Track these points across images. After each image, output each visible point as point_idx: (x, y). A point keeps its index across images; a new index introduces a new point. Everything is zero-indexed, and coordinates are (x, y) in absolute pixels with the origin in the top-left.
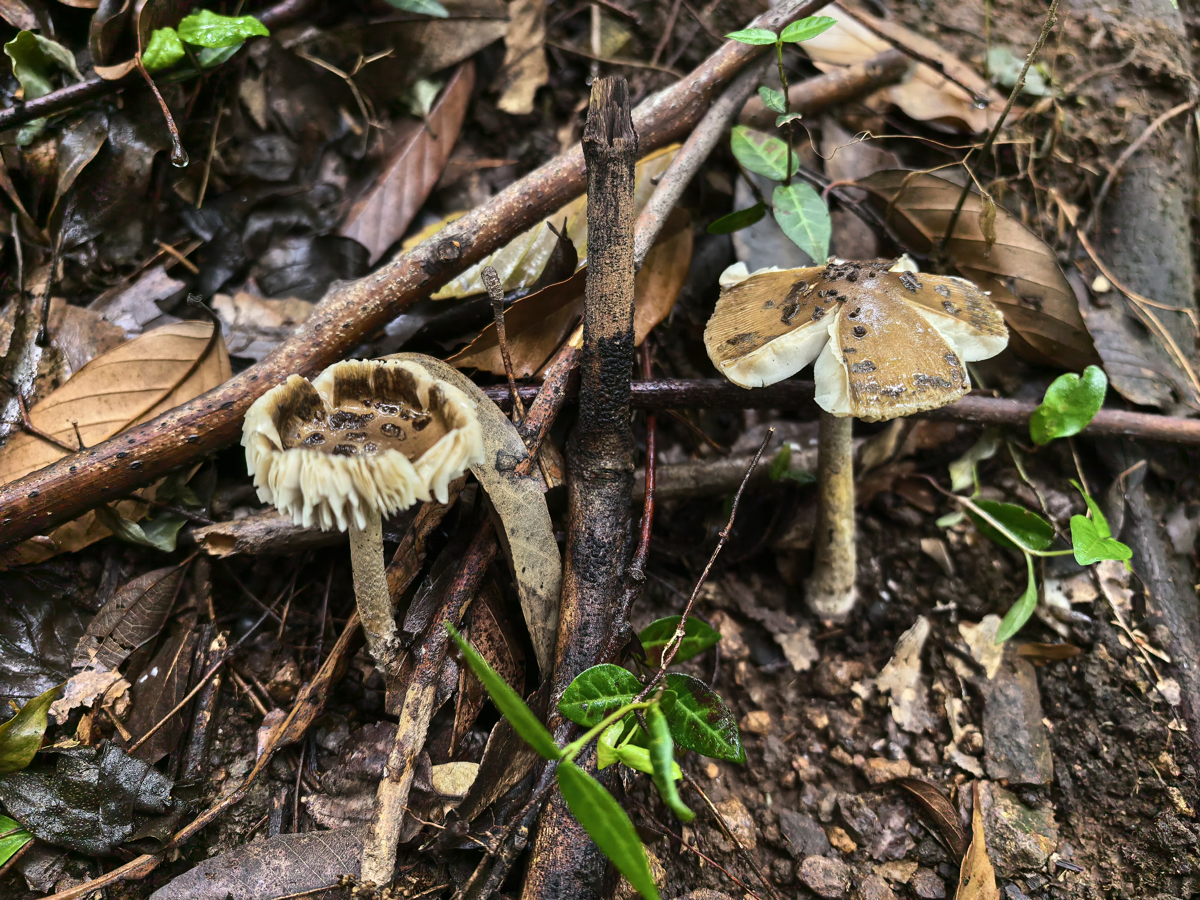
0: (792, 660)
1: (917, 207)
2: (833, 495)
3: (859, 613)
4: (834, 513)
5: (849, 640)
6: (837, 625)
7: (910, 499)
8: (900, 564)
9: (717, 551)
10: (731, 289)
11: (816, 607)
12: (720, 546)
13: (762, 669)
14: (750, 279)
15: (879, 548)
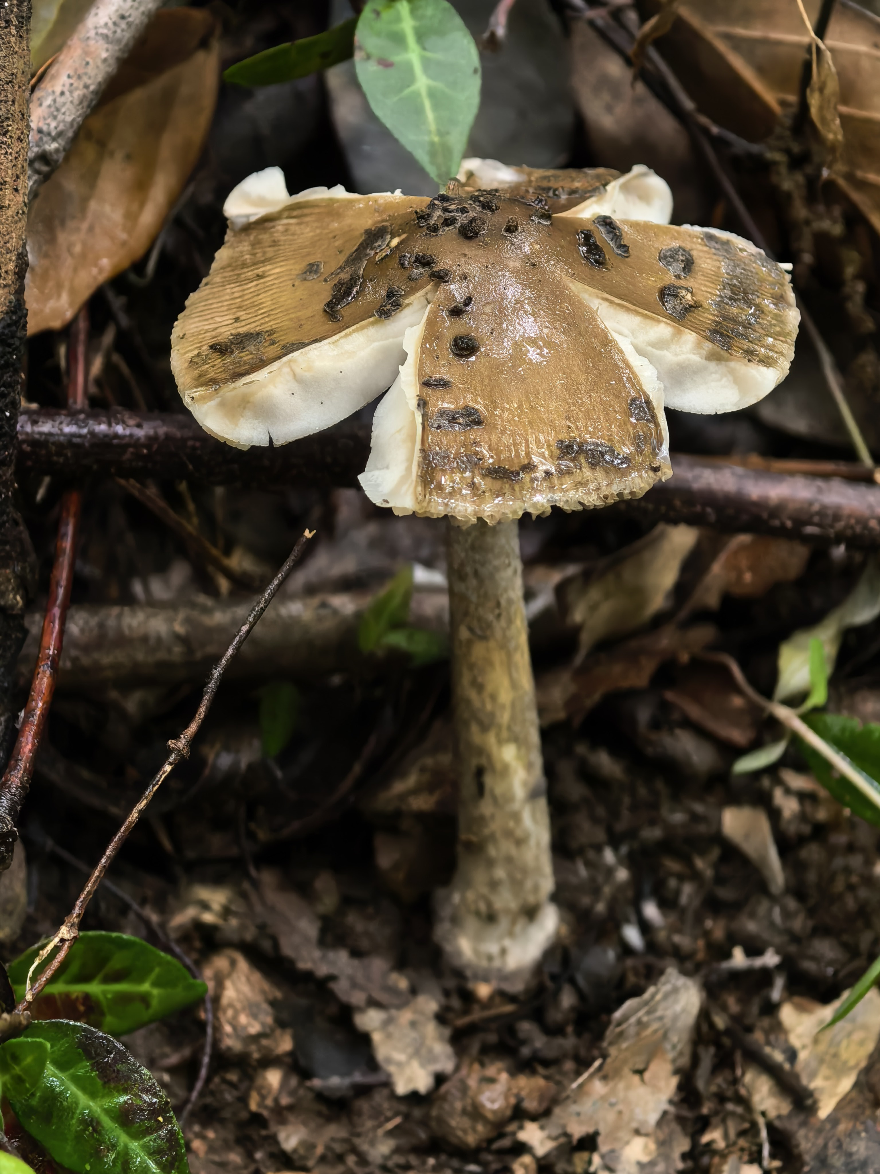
0: (392, 1069)
1: (740, 31)
2: (480, 688)
3: (555, 968)
4: (485, 728)
5: (526, 1027)
6: (501, 995)
7: (694, 711)
8: (672, 865)
9: (161, 777)
10: (248, 228)
11: (459, 953)
12: (168, 768)
13: (317, 1083)
14: (290, 208)
15: (621, 826)
